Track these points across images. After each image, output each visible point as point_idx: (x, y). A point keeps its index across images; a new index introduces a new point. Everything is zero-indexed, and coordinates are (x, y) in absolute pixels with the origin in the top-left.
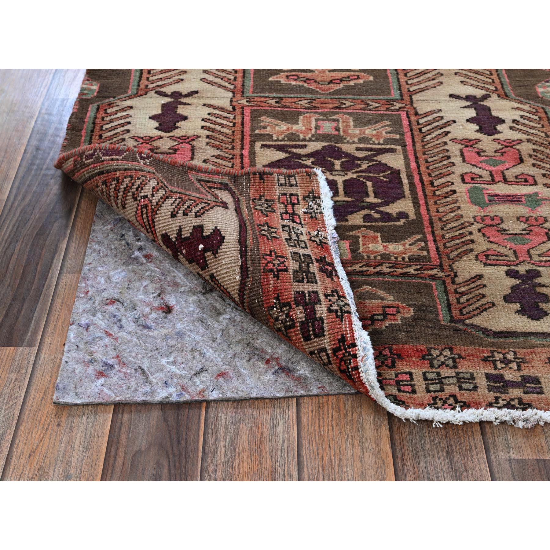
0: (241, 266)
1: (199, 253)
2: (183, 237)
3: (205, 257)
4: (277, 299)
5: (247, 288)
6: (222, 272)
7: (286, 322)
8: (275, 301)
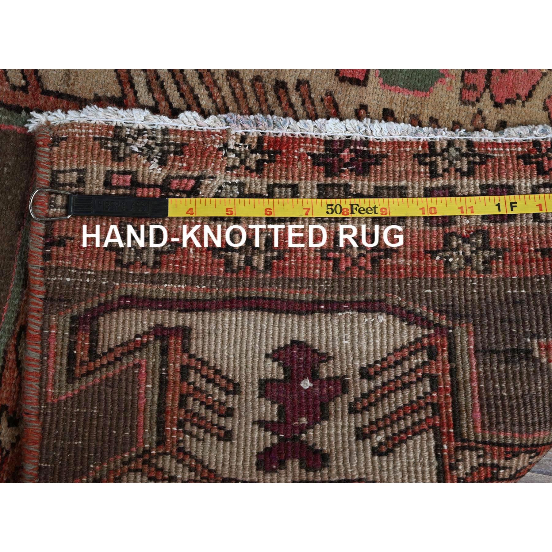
0: (359, 310)
1: (317, 389)
2: (276, 419)
3: (329, 378)
4: (433, 254)
5: (404, 304)
6: (364, 350)
7: (477, 244)
8: (438, 258)
